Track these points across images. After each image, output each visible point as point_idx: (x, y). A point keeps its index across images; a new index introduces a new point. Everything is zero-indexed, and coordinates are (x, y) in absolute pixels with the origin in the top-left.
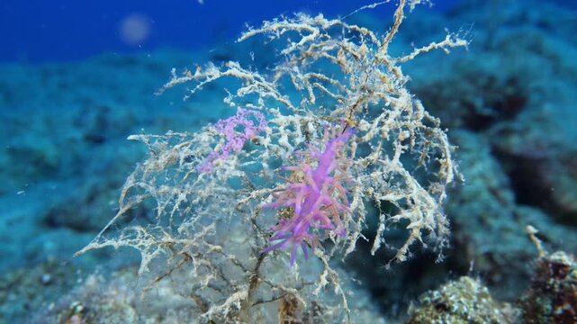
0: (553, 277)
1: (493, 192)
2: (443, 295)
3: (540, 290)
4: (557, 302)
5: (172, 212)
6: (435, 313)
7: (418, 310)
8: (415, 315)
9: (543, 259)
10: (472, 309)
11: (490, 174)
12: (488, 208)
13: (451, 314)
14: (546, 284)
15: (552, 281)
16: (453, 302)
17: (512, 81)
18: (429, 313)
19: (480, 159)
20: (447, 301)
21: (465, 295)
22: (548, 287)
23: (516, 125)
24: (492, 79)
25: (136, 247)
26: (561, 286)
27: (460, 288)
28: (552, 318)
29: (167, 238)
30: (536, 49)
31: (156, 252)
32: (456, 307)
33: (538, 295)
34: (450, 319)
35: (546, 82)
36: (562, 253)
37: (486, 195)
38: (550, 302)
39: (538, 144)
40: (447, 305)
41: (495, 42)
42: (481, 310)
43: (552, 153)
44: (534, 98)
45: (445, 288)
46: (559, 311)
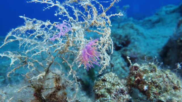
0: (135, 70)
1: (123, 68)
2: (104, 77)
3: (131, 75)
4: (136, 77)
5: (25, 46)
6: (102, 82)
7: (97, 82)
8: (96, 83)
9: (132, 66)
10: (112, 80)
11: (122, 62)
12: (122, 73)
13: (107, 82)
14: (132, 72)
15: (134, 71)
16: (107, 79)
17: (126, 37)
18: (100, 82)
19: (119, 58)
20: (105, 78)
21: (110, 76)
22: (133, 73)
23: (128, 48)
24: (121, 36)
25: (9, 57)
26: (137, 73)
27: (109, 75)
28: (134, 82)
29: (20, 56)
30: (132, 28)
31: (16, 59)
32: (108, 80)
33: (131, 76)
34: (106, 83)
35: (135, 36)
36: (136, 63)
37: (121, 69)
38: (134, 77)
39: (134, 53)
40: (105, 79)
41: (120, 26)
42: (115, 80)
43: (138, 56)
44: (132, 41)
45: (105, 75)
46: (136, 79)
